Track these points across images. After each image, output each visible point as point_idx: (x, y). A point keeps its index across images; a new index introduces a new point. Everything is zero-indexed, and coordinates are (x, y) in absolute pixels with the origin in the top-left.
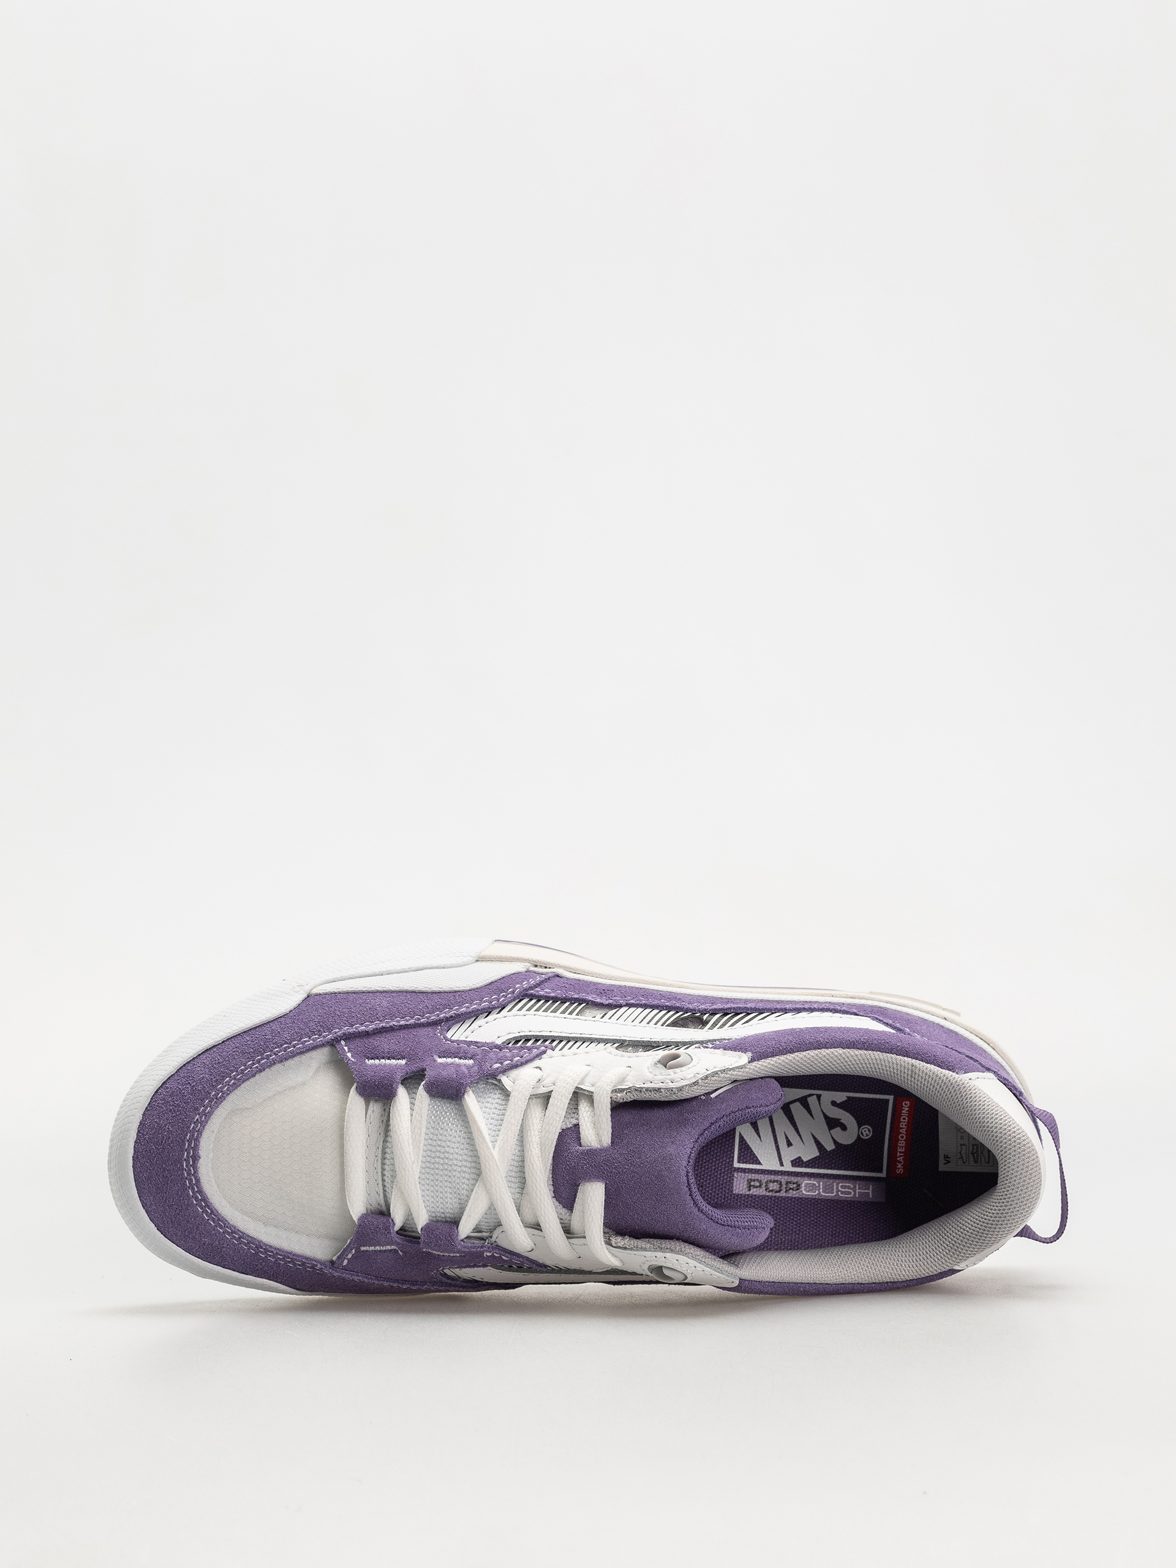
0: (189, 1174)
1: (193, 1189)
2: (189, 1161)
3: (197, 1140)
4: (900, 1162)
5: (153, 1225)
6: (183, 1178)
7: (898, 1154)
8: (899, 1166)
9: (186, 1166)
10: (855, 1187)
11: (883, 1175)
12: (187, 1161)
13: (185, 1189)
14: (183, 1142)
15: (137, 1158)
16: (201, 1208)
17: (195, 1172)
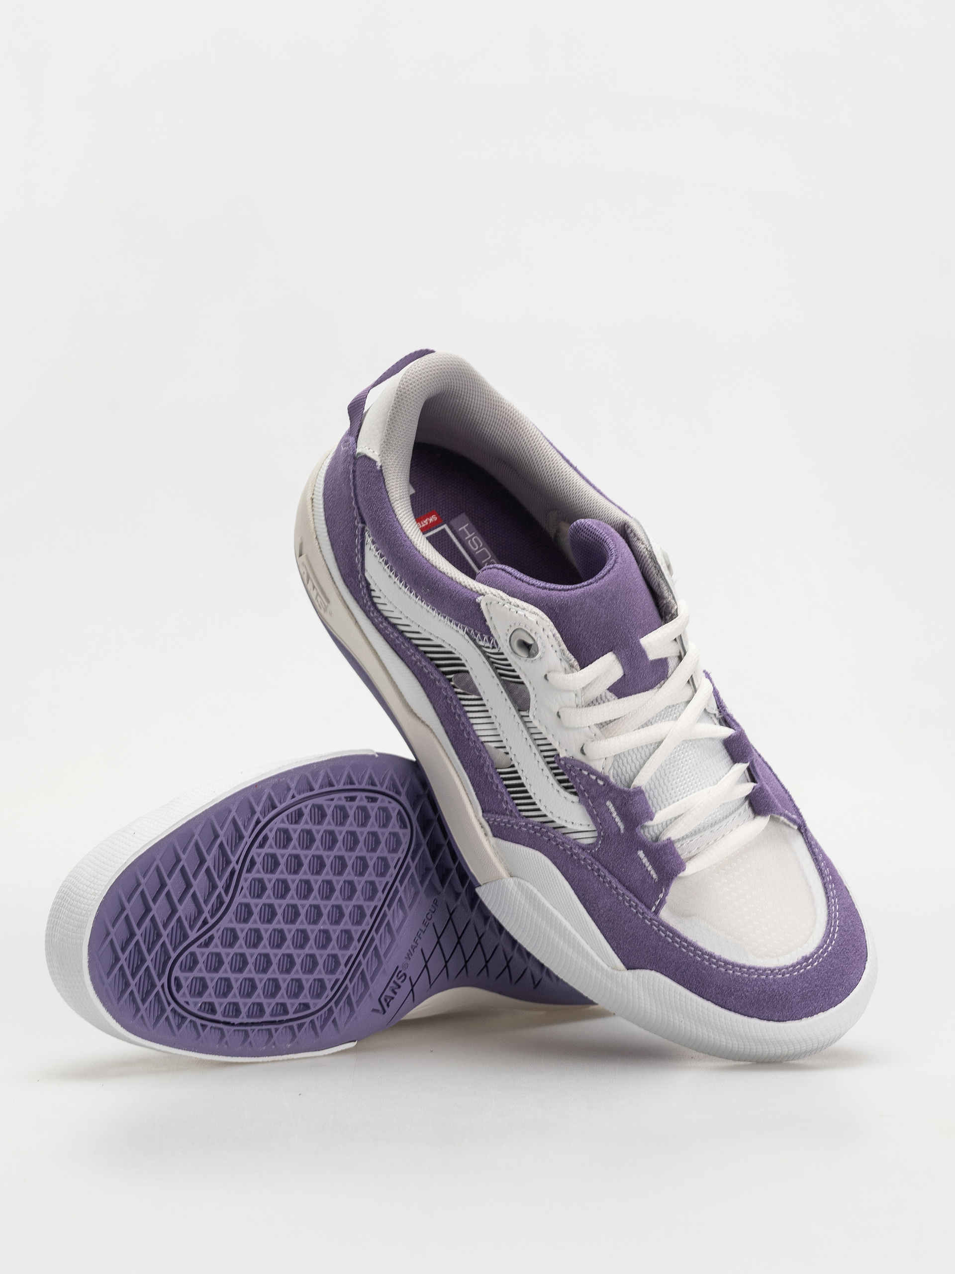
0: (819, 957)
1: (827, 948)
2: (811, 962)
3: (793, 966)
4: (429, 522)
5: (867, 965)
6: (825, 959)
7: (423, 526)
8: (431, 520)
9: (815, 962)
10: (469, 539)
11: (445, 526)
12: (812, 963)
13: (830, 954)
14: (801, 974)
15: (833, 1003)
16: (833, 935)
17: (815, 953)
